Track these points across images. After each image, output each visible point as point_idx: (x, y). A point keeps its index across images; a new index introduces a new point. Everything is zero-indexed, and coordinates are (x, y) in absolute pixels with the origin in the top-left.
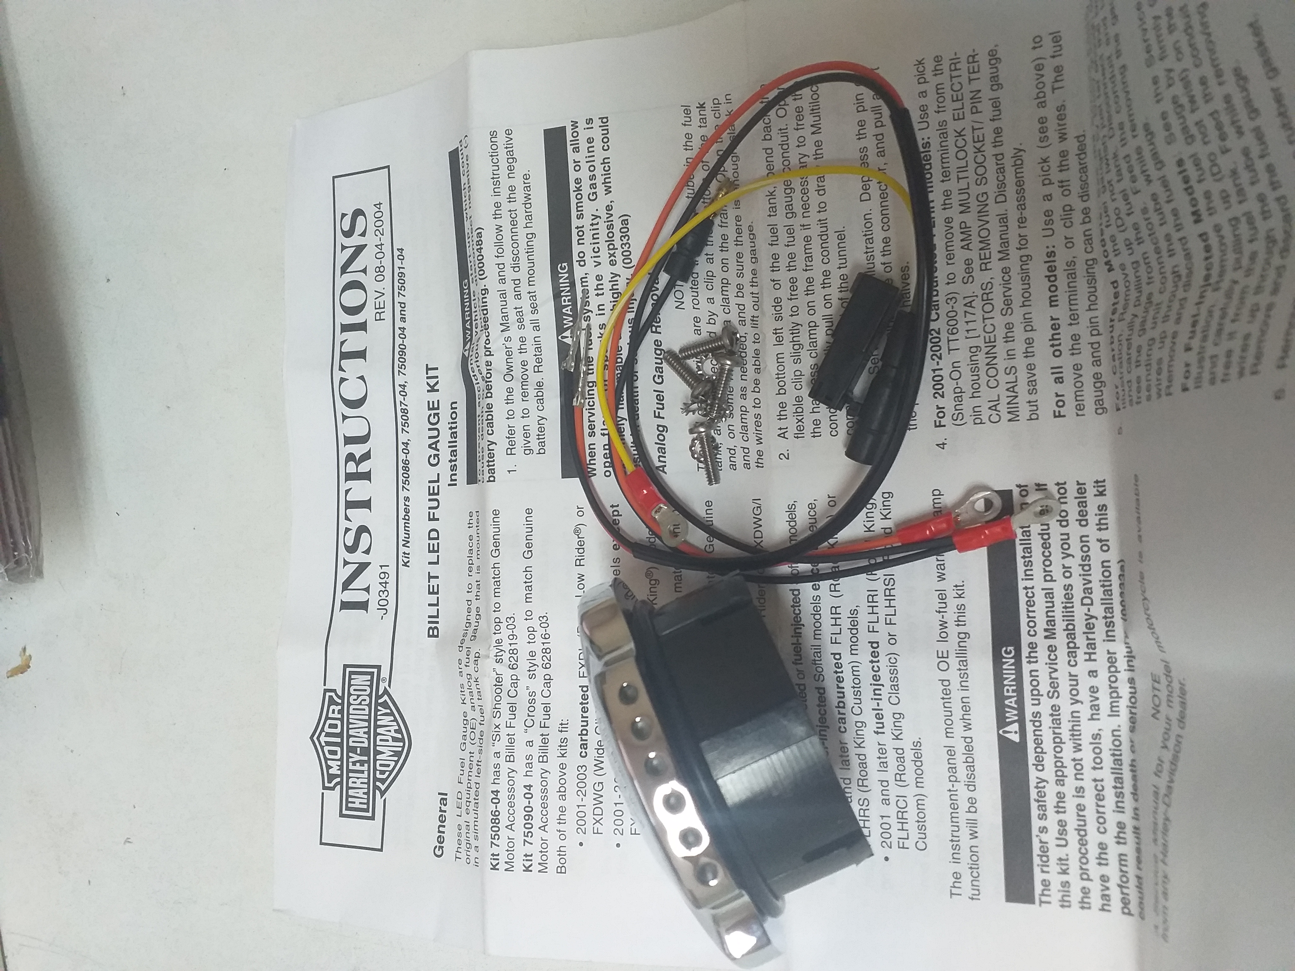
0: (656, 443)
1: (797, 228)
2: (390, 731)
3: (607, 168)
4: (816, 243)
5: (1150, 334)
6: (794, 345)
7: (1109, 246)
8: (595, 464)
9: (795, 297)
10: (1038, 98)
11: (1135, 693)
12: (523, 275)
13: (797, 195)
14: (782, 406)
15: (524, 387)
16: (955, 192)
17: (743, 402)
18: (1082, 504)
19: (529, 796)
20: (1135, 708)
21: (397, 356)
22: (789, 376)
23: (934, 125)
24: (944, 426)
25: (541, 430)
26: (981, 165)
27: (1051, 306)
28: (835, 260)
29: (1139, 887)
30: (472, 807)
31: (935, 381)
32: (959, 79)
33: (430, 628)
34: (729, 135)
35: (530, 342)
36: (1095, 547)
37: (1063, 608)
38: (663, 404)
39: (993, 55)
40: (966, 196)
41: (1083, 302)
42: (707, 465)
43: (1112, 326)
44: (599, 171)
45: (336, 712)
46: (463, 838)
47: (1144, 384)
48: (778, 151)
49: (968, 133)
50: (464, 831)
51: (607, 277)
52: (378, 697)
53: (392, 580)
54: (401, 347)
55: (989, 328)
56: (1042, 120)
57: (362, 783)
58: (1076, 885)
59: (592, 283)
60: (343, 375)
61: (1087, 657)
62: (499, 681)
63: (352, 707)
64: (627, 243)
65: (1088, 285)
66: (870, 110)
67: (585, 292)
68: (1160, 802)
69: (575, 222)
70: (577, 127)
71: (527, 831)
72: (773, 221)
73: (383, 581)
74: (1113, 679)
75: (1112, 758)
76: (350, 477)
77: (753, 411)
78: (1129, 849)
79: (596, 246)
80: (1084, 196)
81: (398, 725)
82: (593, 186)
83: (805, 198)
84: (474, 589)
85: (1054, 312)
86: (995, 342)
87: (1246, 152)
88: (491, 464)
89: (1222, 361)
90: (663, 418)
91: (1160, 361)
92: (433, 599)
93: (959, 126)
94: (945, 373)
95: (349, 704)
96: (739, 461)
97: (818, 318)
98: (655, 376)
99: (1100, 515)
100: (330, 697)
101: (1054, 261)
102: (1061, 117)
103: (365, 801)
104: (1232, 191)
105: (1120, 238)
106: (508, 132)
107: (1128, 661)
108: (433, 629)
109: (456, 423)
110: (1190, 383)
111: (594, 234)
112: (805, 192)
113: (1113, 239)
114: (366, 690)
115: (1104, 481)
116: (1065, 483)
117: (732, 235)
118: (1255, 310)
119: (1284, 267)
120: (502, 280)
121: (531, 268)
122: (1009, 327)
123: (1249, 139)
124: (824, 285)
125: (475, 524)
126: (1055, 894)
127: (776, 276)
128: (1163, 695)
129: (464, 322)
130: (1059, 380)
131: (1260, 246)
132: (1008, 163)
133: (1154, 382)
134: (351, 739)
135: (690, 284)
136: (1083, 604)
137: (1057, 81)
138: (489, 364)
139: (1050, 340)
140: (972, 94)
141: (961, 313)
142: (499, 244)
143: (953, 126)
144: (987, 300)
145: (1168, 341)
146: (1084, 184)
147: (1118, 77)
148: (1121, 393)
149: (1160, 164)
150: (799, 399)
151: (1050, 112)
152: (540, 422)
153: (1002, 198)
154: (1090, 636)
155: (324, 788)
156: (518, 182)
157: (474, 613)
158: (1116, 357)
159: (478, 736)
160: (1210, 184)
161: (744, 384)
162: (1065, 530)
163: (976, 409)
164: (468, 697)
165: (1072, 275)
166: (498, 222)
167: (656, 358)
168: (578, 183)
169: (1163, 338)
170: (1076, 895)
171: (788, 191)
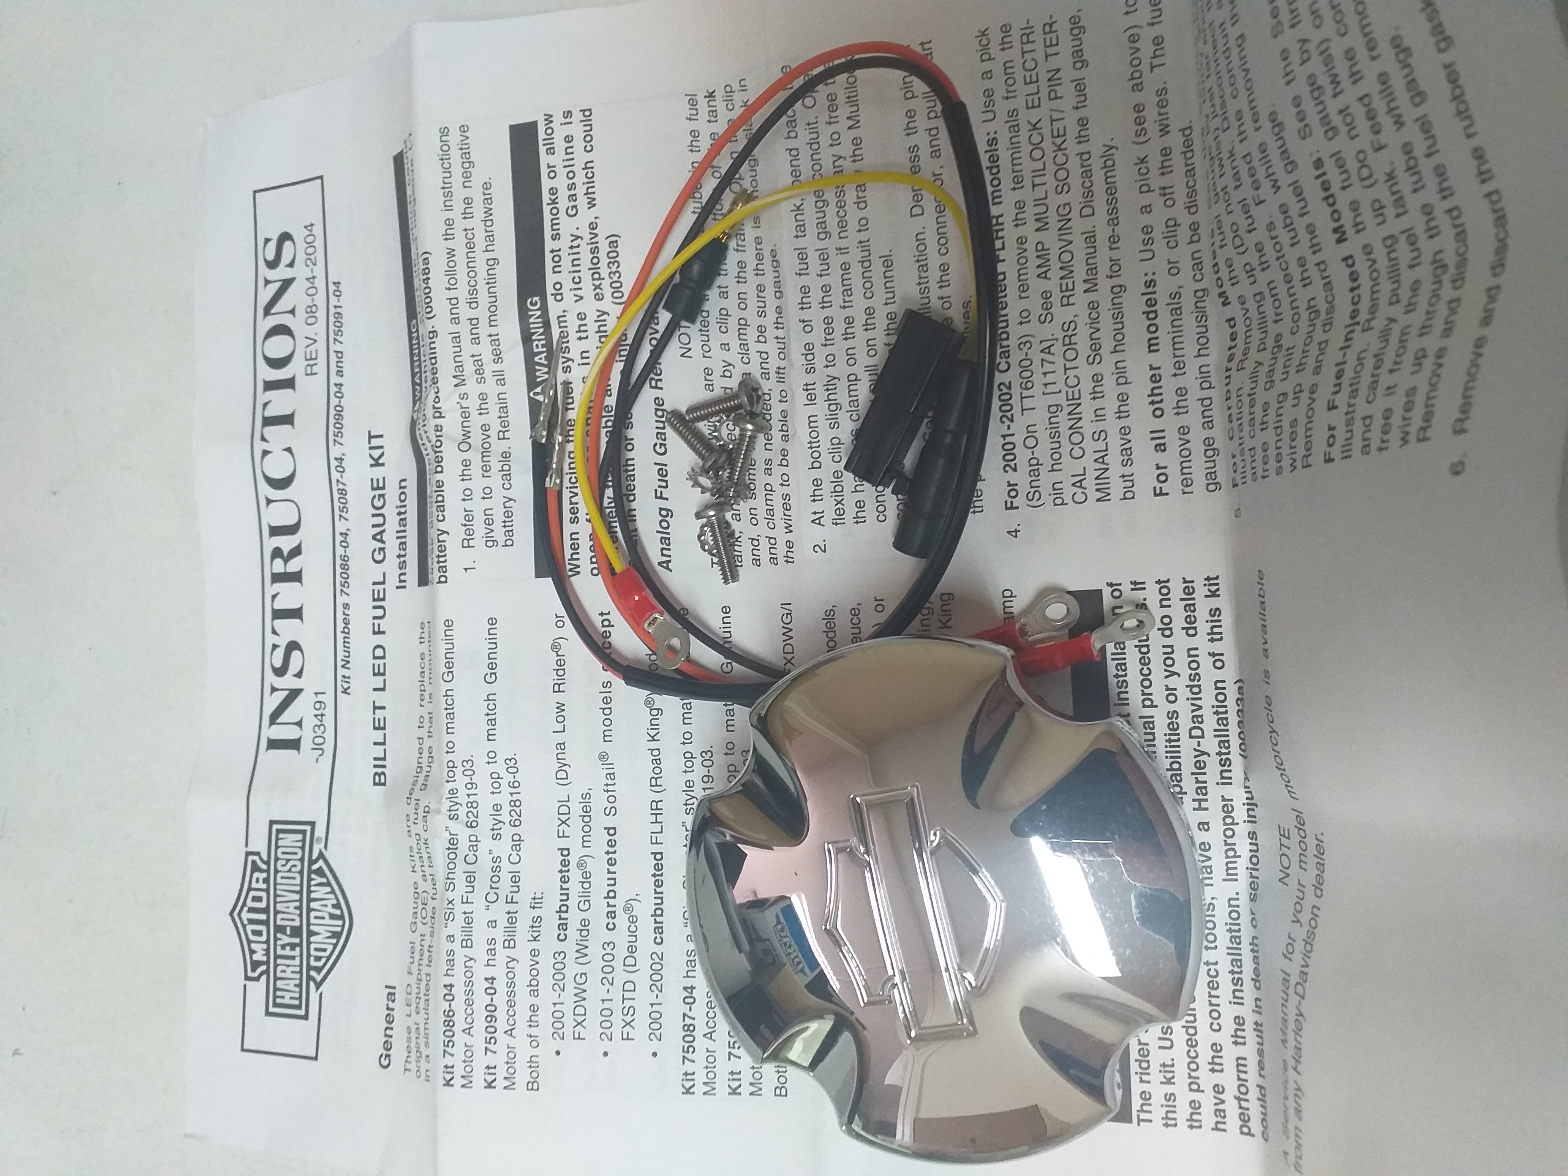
0: (658, 532)
1: (832, 252)
2: (326, 906)
3: (590, 175)
4: (856, 271)
5: (1279, 388)
6: (830, 405)
7: (1224, 274)
8: (578, 559)
9: (832, 342)
10: (1133, 79)
11: (1257, 851)
12: (482, 313)
13: (831, 210)
14: (817, 483)
15: (485, 459)
16: (1030, 203)
17: (769, 479)
18: (1190, 607)
19: (491, 991)
20: (1257, 870)
21: (332, 421)
22: (825, 445)
23: (1002, 116)
24: (1017, 508)
25: (508, 514)
26: (1061, 167)
27: (1150, 351)
28: (881, 295)
29: (1262, 1099)
30: (422, 1005)
31: (1005, 450)
32: (1032, 55)
33: (376, 774)
34: (746, 132)
35: (492, 400)
36: (1206, 662)
37: (1167, 741)
38: (666, 481)
39: (1075, 22)
40: (1044, 209)
41: (1190, 348)
42: (721, 558)
43: (1228, 377)
44: (580, 178)
45: (261, 881)
46: (413, 1045)
47: (1272, 453)
48: (805, 153)
49: (1045, 124)
50: (413, 1035)
51: (592, 316)
52: (312, 862)
53: (329, 712)
54: (338, 408)
55: (1072, 381)
56: (1139, 108)
57: (293, 972)
58: (1184, 1098)
59: (573, 324)
60: (265, 446)
61: (1196, 805)
62: (453, 843)
63: (279, 875)
64: (616, 272)
65: (1196, 324)
66: (921, 96)
67: (563, 336)
68: (1291, 991)
69: (549, 244)
70: (552, 122)
71: (489, 1036)
72: (801, 243)
73: (319, 712)
74: (1229, 833)
75: (1229, 935)
76: (277, 578)
77: (780, 491)
78: (1249, 1051)
79: (576, 274)
80: (1191, 207)
81: (337, 898)
82: (572, 197)
83: (842, 214)
84: (427, 724)
85: (1154, 359)
86: (1079, 398)
87: (1407, 149)
88: (441, 559)
89: (1378, 423)
90: (667, 499)
91: (1294, 423)
92: (378, 736)
93: (1034, 115)
94: (1018, 439)
95: (276, 872)
96: (765, 556)
97: (860, 370)
98: (656, 444)
99: (1212, 621)
100: (254, 862)
101: (1155, 293)
102: (1162, 104)
103: (297, 995)
104: (1387, 199)
105: (1239, 263)
106: (464, 129)
107: (1248, 810)
108: (379, 775)
109: (405, 506)
110: (1335, 453)
111: (573, 260)
112: (841, 205)
113: (1230, 265)
114: (296, 853)
115: (1217, 578)
116: (1168, 581)
117: (751, 263)
118: (1420, 357)
119: (1458, 300)
120: (456, 320)
121: (493, 304)
122: (1098, 379)
123: (1412, 133)
124: (867, 327)
125: (427, 639)
126: (1157, 1111)
127: (806, 315)
128: (1294, 853)
129: (413, 375)
130: (1161, 448)
131: (1424, 272)
132: (1096, 163)
133: (1285, 450)
134: (279, 916)
135: (697, 326)
136: (1191, 737)
137: (1155, 57)
138: (438, 428)
139: (1149, 396)
140: (1050, 75)
141: (1037, 362)
142: (451, 273)
143: (1025, 117)
144: (1070, 345)
145: (1305, 397)
146: (1192, 193)
147: (1235, 51)
148: (1240, 465)
149: (1291, 165)
150: (837, 475)
151: (1149, 97)
152: (507, 505)
153: (1090, 211)
154: (1201, 778)
155: (247, 978)
156: (477, 194)
157: (426, 754)
158: (1234, 418)
159: (430, 914)
160: (1357, 192)
161: (768, 455)
162: (1168, 641)
163: (1057, 486)
164: (418, 864)
165: (1177, 311)
166: (450, 244)
167: (657, 421)
168: (553, 194)
169: (1298, 393)
170: (1183, 1111)
171: (820, 204)
